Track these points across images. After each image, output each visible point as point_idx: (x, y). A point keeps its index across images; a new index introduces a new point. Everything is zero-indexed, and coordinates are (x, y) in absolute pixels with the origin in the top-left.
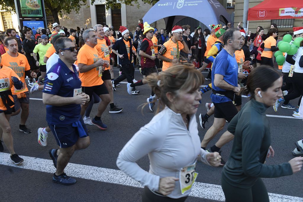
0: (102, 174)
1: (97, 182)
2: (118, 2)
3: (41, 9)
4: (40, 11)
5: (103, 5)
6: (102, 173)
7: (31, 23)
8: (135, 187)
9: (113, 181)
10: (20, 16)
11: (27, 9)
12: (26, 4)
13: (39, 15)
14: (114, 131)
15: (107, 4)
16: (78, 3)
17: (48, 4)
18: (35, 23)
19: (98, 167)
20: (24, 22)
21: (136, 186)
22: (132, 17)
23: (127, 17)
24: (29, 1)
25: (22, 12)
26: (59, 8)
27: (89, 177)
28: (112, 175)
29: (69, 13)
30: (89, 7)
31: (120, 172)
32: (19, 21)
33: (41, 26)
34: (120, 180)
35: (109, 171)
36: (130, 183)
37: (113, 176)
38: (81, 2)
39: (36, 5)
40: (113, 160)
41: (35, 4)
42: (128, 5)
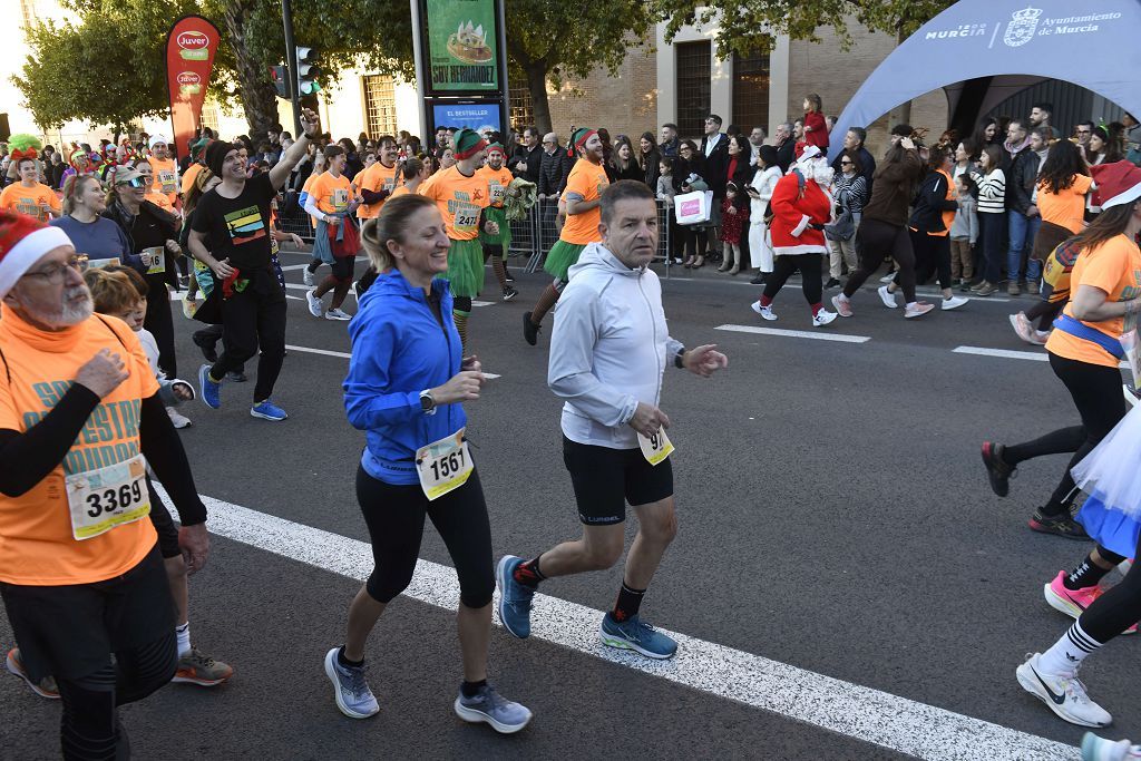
0: (703, 662)
1: (689, 690)
2: (764, 29)
3: (494, 64)
4: (490, 69)
5: (706, 44)
6: (704, 660)
7: (458, 113)
8: (833, 733)
9: (745, 694)
10: (427, 88)
11: (451, 63)
12: (448, 48)
13: (486, 86)
14: (745, 512)
15: (722, 36)
16: (618, 40)
17: (516, 47)
18: (472, 113)
19: (688, 634)
20: (438, 109)
21: (837, 730)
22: (810, 85)
23: (791, 85)
24: (459, 38)
25: (433, 75)
26: (554, 57)
27: (659, 669)
28: (741, 674)
29: (584, 75)
30: (654, 51)
31: (771, 667)
32: (422, 105)
33: (489, 124)
34: (773, 695)
35: (730, 657)
36: (812, 714)
37: (746, 678)
38: (629, 35)
39: (481, 50)
40: (743, 620)
41: (477, 46)
42: (801, 39)
